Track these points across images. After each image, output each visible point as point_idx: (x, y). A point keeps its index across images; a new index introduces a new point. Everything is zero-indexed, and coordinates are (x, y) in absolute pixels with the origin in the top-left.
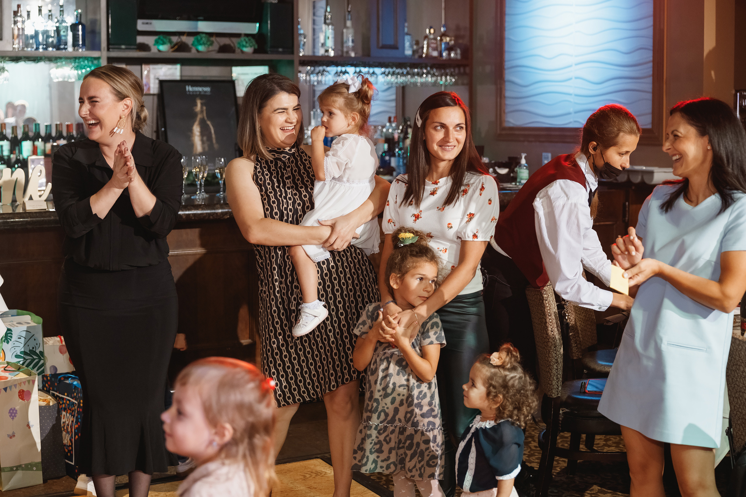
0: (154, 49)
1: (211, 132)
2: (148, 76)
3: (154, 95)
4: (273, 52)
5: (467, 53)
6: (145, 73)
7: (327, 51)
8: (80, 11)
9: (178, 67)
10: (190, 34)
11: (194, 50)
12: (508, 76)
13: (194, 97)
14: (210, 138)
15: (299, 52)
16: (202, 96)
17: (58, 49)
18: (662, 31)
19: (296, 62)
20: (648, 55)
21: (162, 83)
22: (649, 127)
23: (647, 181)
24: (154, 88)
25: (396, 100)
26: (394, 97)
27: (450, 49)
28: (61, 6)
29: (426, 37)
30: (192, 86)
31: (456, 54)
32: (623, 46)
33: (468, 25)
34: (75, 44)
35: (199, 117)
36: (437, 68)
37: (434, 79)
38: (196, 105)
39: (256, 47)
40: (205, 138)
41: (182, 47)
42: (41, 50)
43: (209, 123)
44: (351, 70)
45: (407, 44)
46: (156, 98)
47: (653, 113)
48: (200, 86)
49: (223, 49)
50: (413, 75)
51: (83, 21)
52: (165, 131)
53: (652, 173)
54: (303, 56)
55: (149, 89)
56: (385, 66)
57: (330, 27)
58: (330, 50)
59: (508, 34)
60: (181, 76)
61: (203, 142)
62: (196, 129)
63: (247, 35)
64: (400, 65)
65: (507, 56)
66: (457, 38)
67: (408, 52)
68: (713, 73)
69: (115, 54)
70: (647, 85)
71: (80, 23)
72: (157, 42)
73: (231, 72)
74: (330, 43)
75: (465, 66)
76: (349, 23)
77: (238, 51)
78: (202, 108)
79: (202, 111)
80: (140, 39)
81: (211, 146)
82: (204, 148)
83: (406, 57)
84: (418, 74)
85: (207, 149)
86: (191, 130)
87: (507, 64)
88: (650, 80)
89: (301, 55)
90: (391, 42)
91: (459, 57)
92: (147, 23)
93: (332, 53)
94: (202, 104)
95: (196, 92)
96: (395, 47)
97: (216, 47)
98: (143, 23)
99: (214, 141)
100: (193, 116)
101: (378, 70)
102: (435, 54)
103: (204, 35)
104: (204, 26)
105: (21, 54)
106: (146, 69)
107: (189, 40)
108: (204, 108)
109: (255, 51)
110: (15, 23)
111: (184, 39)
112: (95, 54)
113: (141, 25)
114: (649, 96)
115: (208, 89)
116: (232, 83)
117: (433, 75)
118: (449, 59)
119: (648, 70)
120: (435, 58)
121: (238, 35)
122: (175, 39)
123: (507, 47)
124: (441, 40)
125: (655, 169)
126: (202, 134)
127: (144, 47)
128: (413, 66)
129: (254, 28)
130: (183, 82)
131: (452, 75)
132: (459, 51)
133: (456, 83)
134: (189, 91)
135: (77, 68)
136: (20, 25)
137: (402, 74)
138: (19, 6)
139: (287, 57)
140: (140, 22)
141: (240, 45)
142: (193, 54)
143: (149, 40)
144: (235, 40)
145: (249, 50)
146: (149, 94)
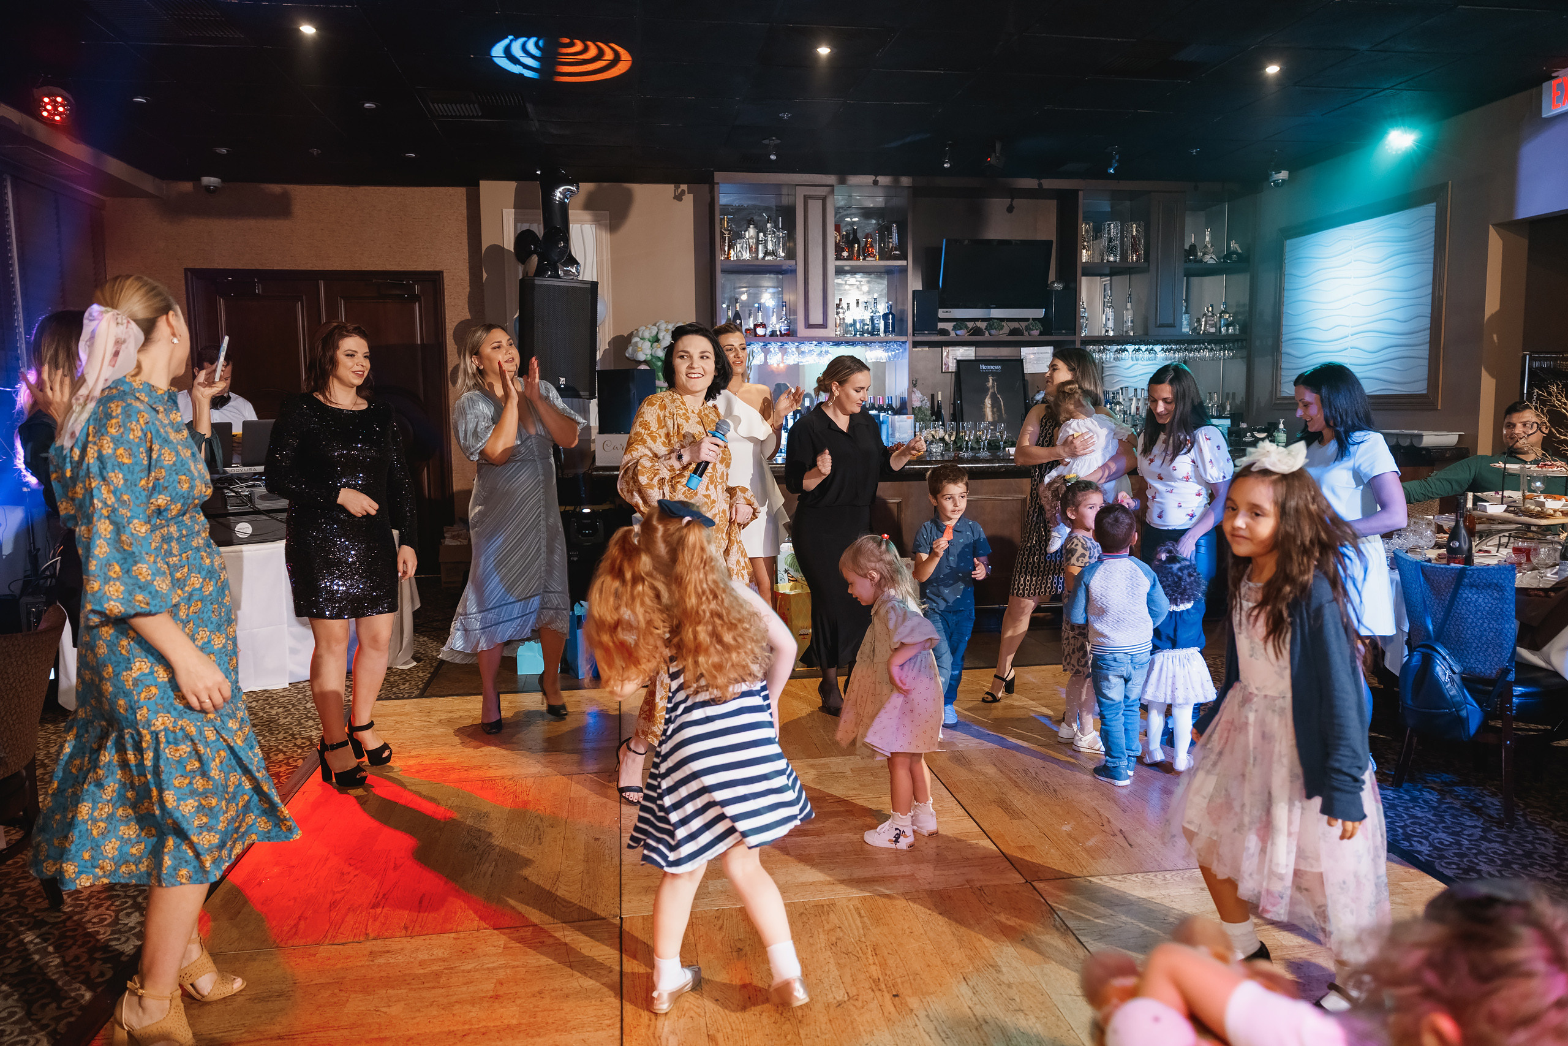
0: (953, 334)
1: (1000, 404)
2: (947, 356)
3: (952, 372)
4: (1056, 334)
5: (1245, 328)
6: (945, 354)
7: (1107, 331)
8: (890, 303)
9: (973, 349)
10: (983, 320)
11: (987, 333)
12: (1285, 348)
13: (987, 374)
14: (999, 410)
15: (1081, 333)
16: (993, 373)
17: (873, 335)
18: (1440, 298)
20: (1426, 322)
21: (959, 362)
22: (1425, 392)
23: (1416, 445)
24: (952, 366)
27: (1228, 325)
28: (876, 299)
29: (1205, 315)
30: (985, 365)
31: (1234, 329)
32: (1400, 315)
33: (1247, 302)
34: (885, 332)
35: (991, 391)
36: (1215, 344)
37: (1212, 354)
38: (988, 381)
39: (1042, 330)
40: (995, 409)
41: (977, 331)
42: (859, 336)
43: (999, 396)
44: (1130, 348)
45: (1185, 323)
46: (954, 376)
47: (1429, 379)
48: (992, 364)
49: (1014, 332)
50: (1191, 351)
51: (893, 311)
52: (961, 404)
53: (1421, 436)
54: (1085, 336)
55: (948, 368)
56: (1162, 344)
57: (1111, 309)
58: (1110, 331)
60: (976, 356)
61: (993, 412)
62: (988, 402)
63: (1034, 319)
64: (1177, 342)
65: (1284, 330)
66: (1235, 315)
67: (1186, 329)
68: (1495, 336)
69: (918, 338)
70: (1424, 351)
71: (890, 313)
72: (955, 328)
73: (1020, 353)
74: (1111, 324)
75: (1242, 340)
76: (1129, 306)
77: (1026, 333)
78: (993, 383)
79: (993, 387)
80: (941, 325)
81: (1000, 416)
82: (994, 417)
83: (1184, 334)
85: (996, 419)
86: (983, 403)
87: (1284, 338)
88: (1427, 346)
89: (1083, 335)
90: (1170, 322)
91: (1237, 332)
92: (947, 312)
93: (1112, 334)
94: (993, 380)
95: (988, 370)
96: (1172, 326)
97: (1006, 330)
98: (944, 311)
99: (1003, 412)
100: (985, 391)
101: (1158, 348)
102: (1213, 330)
103: (996, 321)
104: (996, 313)
105: (842, 339)
106: (946, 350)
107: (982, 325)
108: (995, 384)
109: (1041, 334)
110: (838, 313)
111: (979, 324)
112: (903, 339)
113: (942, 313)
114: (1426, 362)
115: (999, 367)
116: (1020, 362)
117: (1211, 350)
118: (1227, 335)
119: (1425, 336)
120: (1213, 334)
121: (1027, 320)
122: (970, 325)
123: (1284, 321)
124: (1220, 317)
125: (1424, 433)
126: (993, 405)
127: (944, 332)
128: (1193, 342)
129: (1040, 313)
130: (977, 361)
131: (1230, 350)
132: (1237, 327)
133: (1232, 358)
134: (982, 369)
135: (887, 351)
136: (841, 316)
137: (1179, 351)
138: (841, 300)
139: (1070, 338)
140: (940, 311)
141: (1028, 328)
142: (986, 337)
143: (949, 326)
144: (1023, 324)
145: (1036, 333)
146: (947, 372)
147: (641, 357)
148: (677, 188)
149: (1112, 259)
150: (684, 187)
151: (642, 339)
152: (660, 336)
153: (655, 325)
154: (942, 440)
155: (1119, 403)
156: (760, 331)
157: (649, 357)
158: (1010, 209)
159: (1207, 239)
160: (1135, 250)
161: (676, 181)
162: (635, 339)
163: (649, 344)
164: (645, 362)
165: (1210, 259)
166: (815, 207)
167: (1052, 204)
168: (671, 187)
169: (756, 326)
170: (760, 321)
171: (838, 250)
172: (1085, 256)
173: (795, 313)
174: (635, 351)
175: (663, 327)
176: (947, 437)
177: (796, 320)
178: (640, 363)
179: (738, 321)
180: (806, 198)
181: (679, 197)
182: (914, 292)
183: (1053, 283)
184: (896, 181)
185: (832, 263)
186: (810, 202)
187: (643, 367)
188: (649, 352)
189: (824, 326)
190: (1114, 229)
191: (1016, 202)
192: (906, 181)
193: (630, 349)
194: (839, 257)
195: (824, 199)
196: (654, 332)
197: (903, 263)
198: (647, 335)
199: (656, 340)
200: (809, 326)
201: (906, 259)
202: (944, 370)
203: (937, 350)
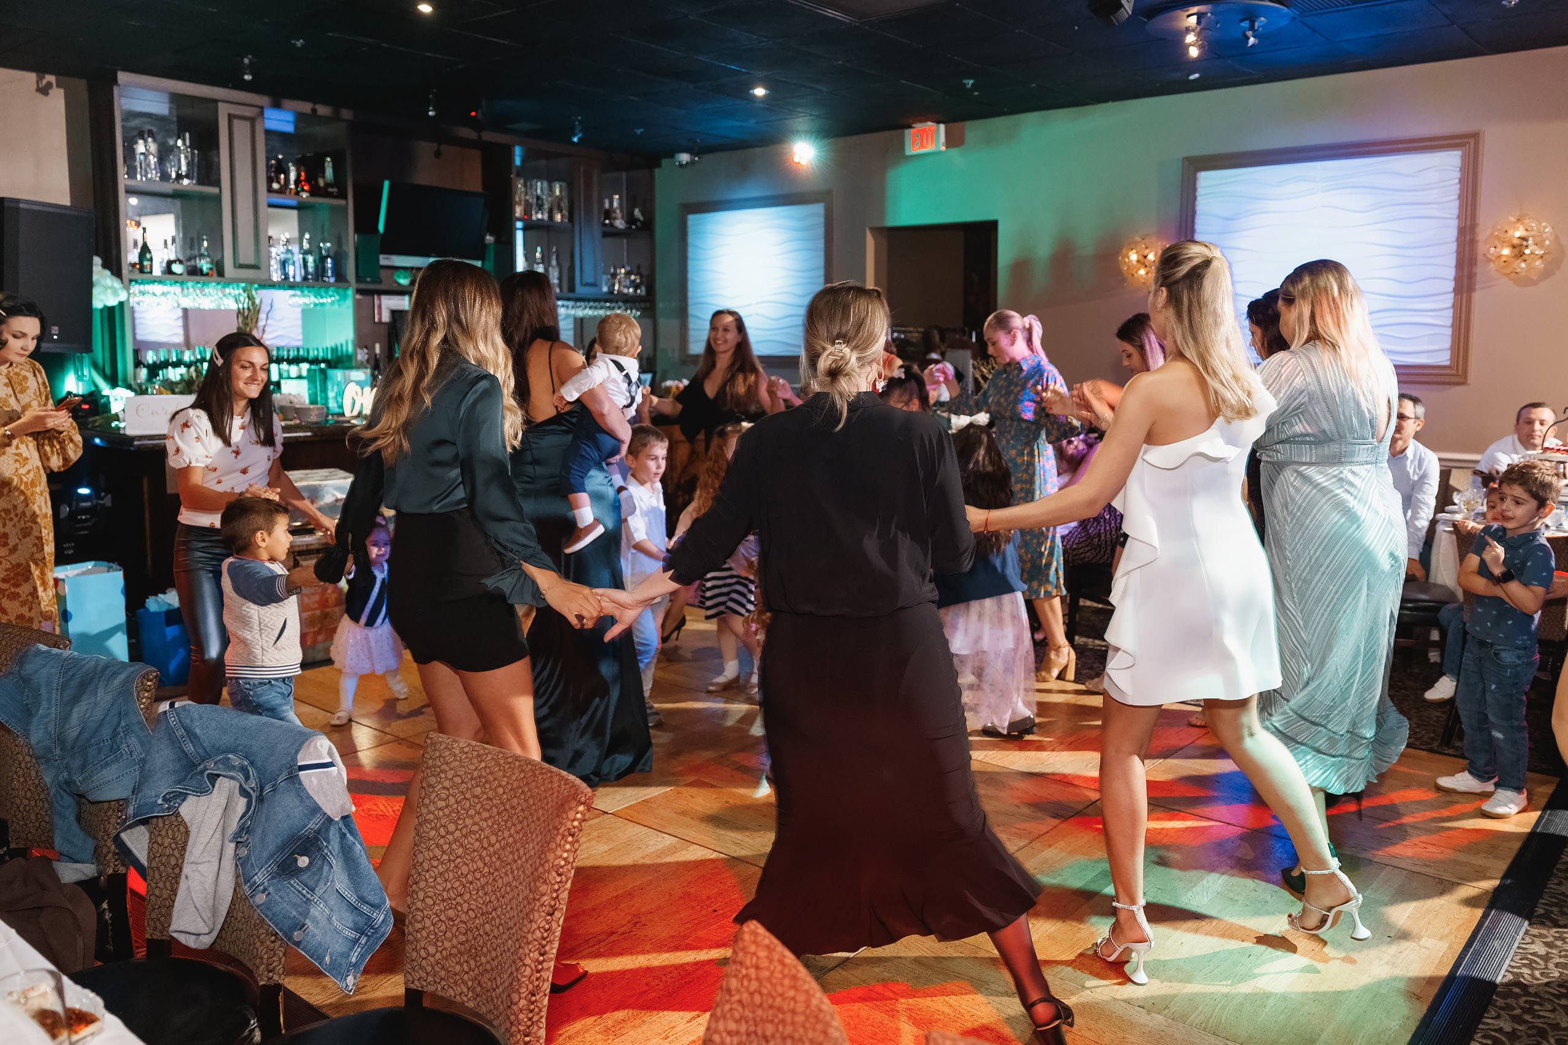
0: (395, 282)
2: (380, 306)
3: (385, 324)
5: (650, 290)
6: (377, 303)
12: (691, 311)
21: (394, 313)
24: (386, 317)
25: (575, 329)
26: (572, 326)
27: (636, 286)
31: (641, 291)
32: (797, 290)
33: (649, 266)
36: (627, 303)
45: (604, 282)
46: (388, 327)
51: (331, 254)
55: (380, 318)
56: (584, 301)
59: (690, 276)
64: (595, 300)
65: (690, 294)
66: (640, 276)
67: (604, 289)
69: (363, 286)
71: (329, 256)
72: (398, 277)
75: (648, 301)
76: (554, 263)
80: (383, 273)
83: (601, 295)
84: (609, 308)
87: (690, 302)
90: (592, 281)
91: (644, 293)
92: (389, 259)
98: (385, 258)
102: (624, 290)
106: (379, 300)
112: (345, 284)
113: (384, 260)
118: (635, 295)
120: (625, 294)
123: (690, 286)
127: (379, 280)
128: (602, 301)
131: (637, 310)
132: (643, 288)
140: (381, 257)
146: (380, 323)
148: (40, 79)
149: (540, 216)
150: (51, 78)
156: (176, 268)
158: (438, 154)
159: (615, 204)
160: (561, 211)
161: (40, 69)
165: (620, 224)
166: (242, 130)
167: (477, 154)
168: (32, 77)
170: (174, 256)
171: (270, 181)
172: (518, 211)
180: (231, 117)
181: (44, 91)
183: (486, 235)
184: (337, 112)
185: (264, 197)
186: (236, 122)
189: (256, 266)
190: (540, 187)
191: (443, 147)
192: (346, 114)
194: (270, 190)
195: (252, 120)
197: (342, 202)
200: (238, 265)
201: (345, 197)
202: (376, 320)
203: (370, 298)
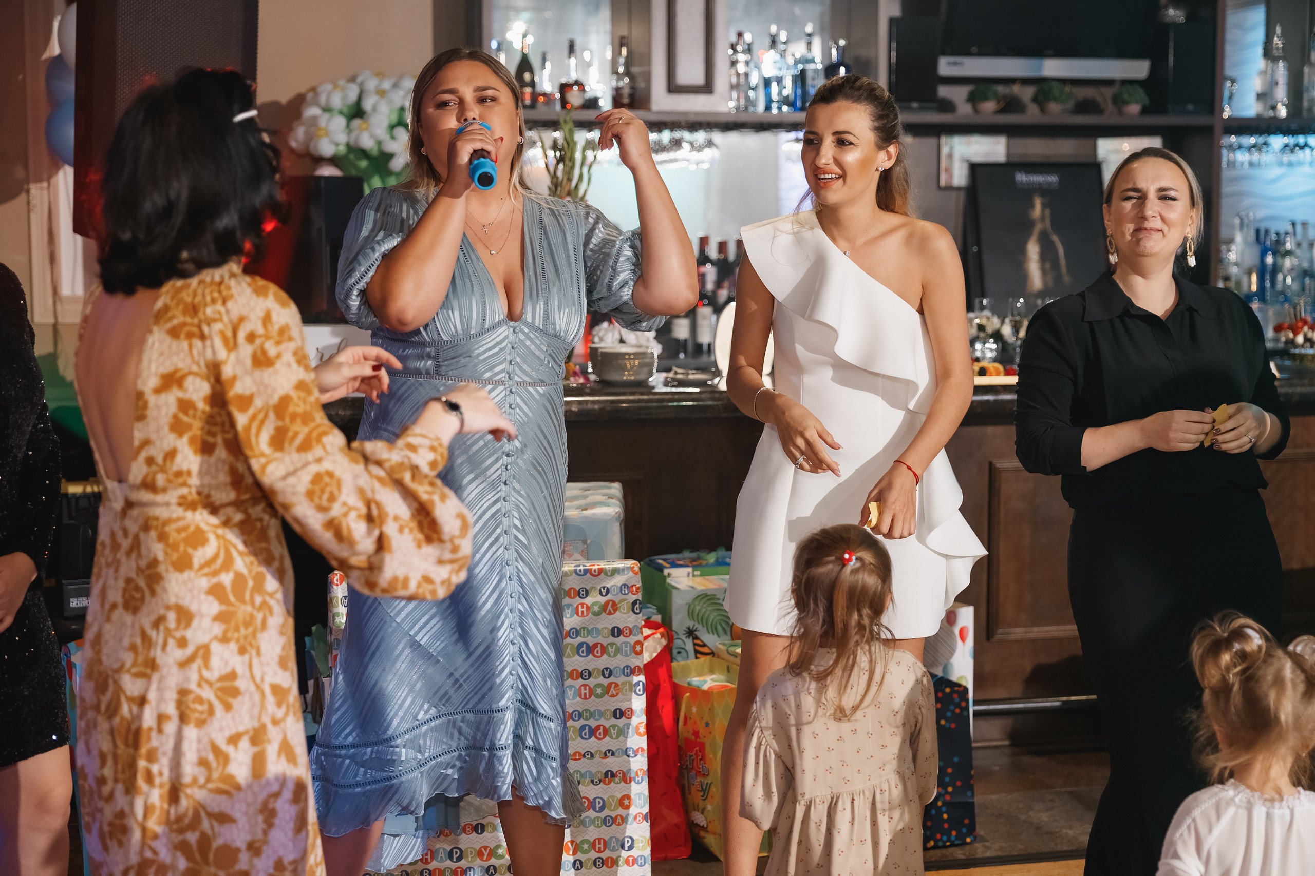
0: (965, 109)
1: (1056, 256)
2: (950, 156)
3: (959, 189)
4: (1176, 112)
6: (945, 150)
7: (1274, 108)
8: (842, 42)
9: (1003, 139)
10: (1025, 81)
11: (1034, 109)
13: (1029, 192)
14: (1056, 266)
15: (1222, 110)
16: (1043, 191)
19: (1218, 129)
21: (975, 169)
24: (959, 177)
28: (809, 35)
30: (1027, 173)
35: (1038, 228)
38: (1032, 206)
39: (1146, 101)
40: (1048, 266)
41: (1011, 105)
42: (775, 111)
43: (1055, 238)
46: (962, 195)
48: (1041, 173)
49: (1083, 107)
51: (847, 60)
52: (979, 253)
54: (1230, 118)
55: (950, 179)
57: (1281, 64)
58: (1279, 106)
60: (1008, 155)
61: (1044, 272)
62: (1033, 250)
63: (1125, 82)
71: (842, 64)
72: (973, 99)
73: (1094, 148)
74: (1281, 93)
77: (1109, 110)
78: (1043, 211)
79: (1043, 218)
80: (944, 91)
81: (1058, 279)
82: (1045, 283)
85: (1051, 284)
86: (1023, 251)
89: (1226, 115)
92: (956, 64)
93: (1283, 112)
94: (1044, 206)
95: (1033, 184)
97: (1070, 105)
98: (949, 63)
99: (1064, 269)
100: (1026, 226)
103: (1054, 84)
104: (1054, 67)
105: (743, 118)
106: (948, 143)
107: (1027, 92)
108: (1048, 212)
109: (1145, 111)
110: (734, 63)
111: (1016, 89)
113: (946, 67)
115: (1053, 179)
116: (1096, 167)
121: (1108, 82)
122: (1001, 89)
126: (1043, 258)
127: (947, 106)
129: (1139, 69)
130: (1011, 166)
134: (1022, 183)
136: (740, 67)
138: (740, 35)
139: (1202, 120)
140: (944, 61)
141: (1119, 102)
142: (1033, 114)
143: (958, 95)
144: (1108, 92)
145: (1134, 109)
146: (950, 188)
147: (326, 148)
151: (327, 109)
152: (368, 105)
153: (352, 79)
154: (997, 336)
155: (1288, 253)
156: (575, 98)
157: (342, 149)
162: (312, 111)
163: (340, 122)
164: (333, 161)
169: (564, 88)
170: (573, 76)
173: (647, 59)
174: (311, 137)
175: (371, 84)
176: (1007, 330)
177: (648, 77)
178: (319, 160)
179: (527, 76)
182: (892, 21)
183: (1166, 8)
187: (327, 171)
188: (342, 138)
189: (707, 88)
193: (300, 132)
196: (353, 96)
198: (337, 101)
199: (357, 112)
200: (673, 88)
202: (943, 183)
203: (930, 141)
